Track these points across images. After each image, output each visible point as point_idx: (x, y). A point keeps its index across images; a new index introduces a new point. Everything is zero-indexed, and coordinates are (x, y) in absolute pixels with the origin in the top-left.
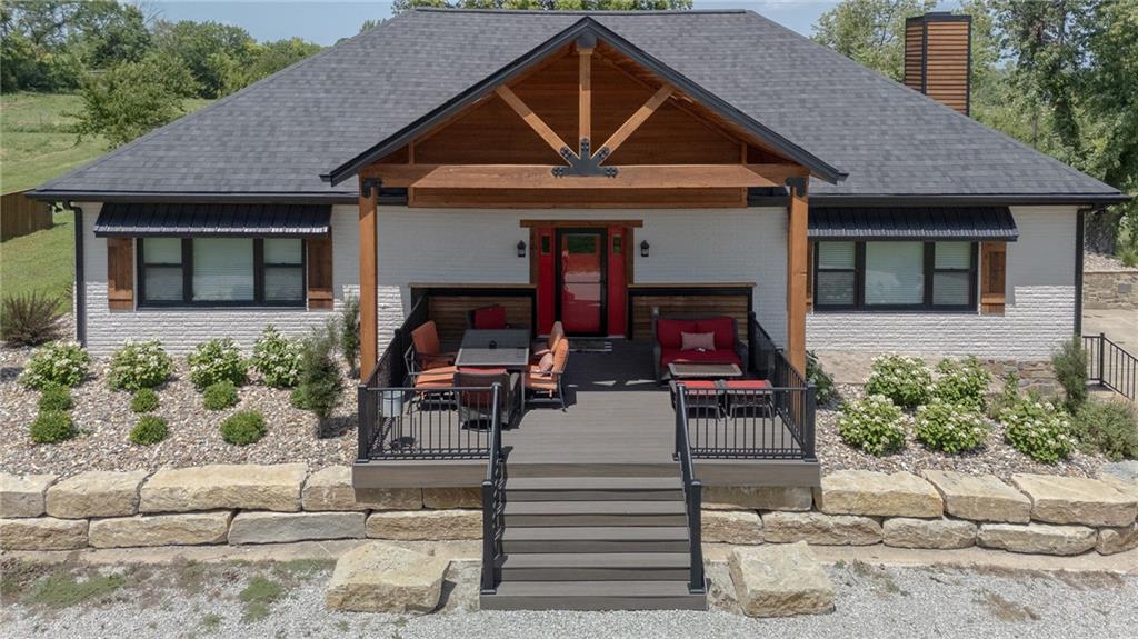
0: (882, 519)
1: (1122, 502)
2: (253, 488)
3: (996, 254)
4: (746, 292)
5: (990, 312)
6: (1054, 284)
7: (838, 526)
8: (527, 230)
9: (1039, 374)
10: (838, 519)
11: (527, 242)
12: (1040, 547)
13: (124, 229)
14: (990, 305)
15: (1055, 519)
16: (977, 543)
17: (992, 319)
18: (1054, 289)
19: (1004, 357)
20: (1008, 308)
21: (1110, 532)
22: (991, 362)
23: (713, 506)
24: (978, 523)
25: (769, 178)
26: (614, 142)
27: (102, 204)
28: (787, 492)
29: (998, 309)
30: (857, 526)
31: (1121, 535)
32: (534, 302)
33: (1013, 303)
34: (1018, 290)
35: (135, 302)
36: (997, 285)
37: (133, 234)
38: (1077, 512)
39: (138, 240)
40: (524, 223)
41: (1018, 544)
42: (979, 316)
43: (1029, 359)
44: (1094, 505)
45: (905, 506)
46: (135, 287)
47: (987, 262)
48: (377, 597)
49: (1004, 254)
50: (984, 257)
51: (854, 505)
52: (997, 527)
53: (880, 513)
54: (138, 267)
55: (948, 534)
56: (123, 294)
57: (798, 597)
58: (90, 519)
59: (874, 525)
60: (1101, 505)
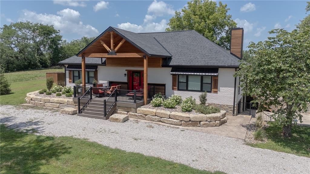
0: (146, 115)
1: (186, 116)
2: (62, 100)
3: (216, 79)
4: (164, 85)
5: (214, 93)
6: (229, 87)
7: (138, 115)
8: (127, 71)
9: (225, 108)
10: (139, 114)
11: (126, 73)
12: (170, 123)
13: (71, 69)
14: (214, 91)
15: (173, 118)
16: (160, 121)
17: (215, 94)
18: (229, 88)
19: (218, 103)
20: (218, 92)
21: (184, 122)
22: (214, 104)
23: (120, 110)
24: (161, 117)
25: (140, 55)
26: (116, 49)
27: (68, 65)
28: (131, 109)
29: (216, 92)
30: (141, 116)
31: (186, 123)
32: (128, 85)
33: (220, 91)
34: (221, 88)
35: (72, 82)
36: (216, 87)
37: (72, 70)
38: (177, 117)
39: (73, 72)
40: (126, 70)
41: (166, 122)
42: (212, 94)
43: (223, 104)
44: (180, 116)
45: (149, 113)
46: (72, 79)
47: (214, 81)
48: (65, 112)
49: (218, 80)
50: (213, 80)
51: (141, 112)
52: (164, 118)
53: (146, 114)
54: (73, 77)
55: (155, 119)
56: (71, 80)
57: (117, 119)
58: (45, 102)
59: (145, 116)
60: (182, 116)
